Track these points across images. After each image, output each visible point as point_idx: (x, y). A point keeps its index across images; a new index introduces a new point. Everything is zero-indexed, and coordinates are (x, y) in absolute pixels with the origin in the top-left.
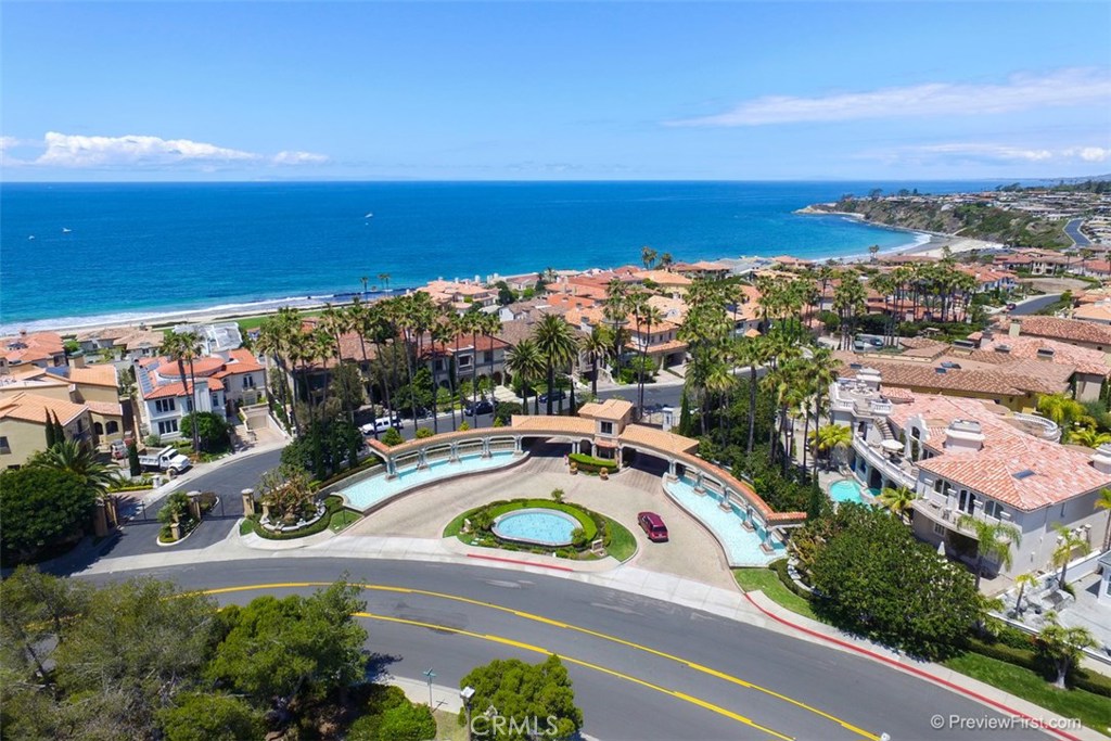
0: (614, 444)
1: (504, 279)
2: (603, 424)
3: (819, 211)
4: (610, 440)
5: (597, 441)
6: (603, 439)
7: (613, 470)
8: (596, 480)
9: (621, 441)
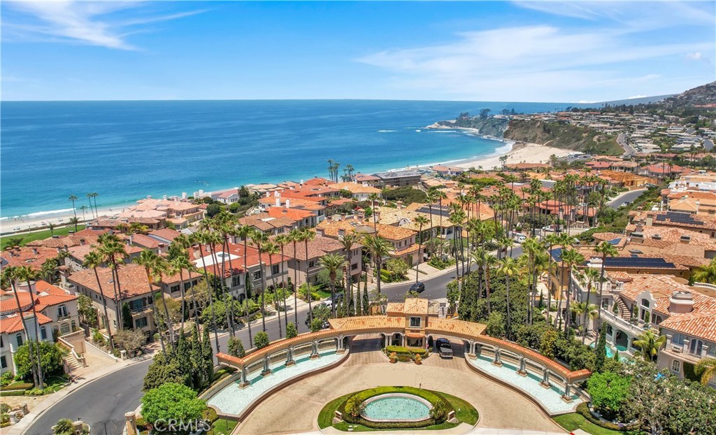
0: (422, 334)
1: (209, 194)
2: (413, 319)
3: (444, 127)
4: (418, 331)
5: (409, 334)
6: (412, 331)
7: (424, 356)
8: (411, 365)
9: (427, 332)
